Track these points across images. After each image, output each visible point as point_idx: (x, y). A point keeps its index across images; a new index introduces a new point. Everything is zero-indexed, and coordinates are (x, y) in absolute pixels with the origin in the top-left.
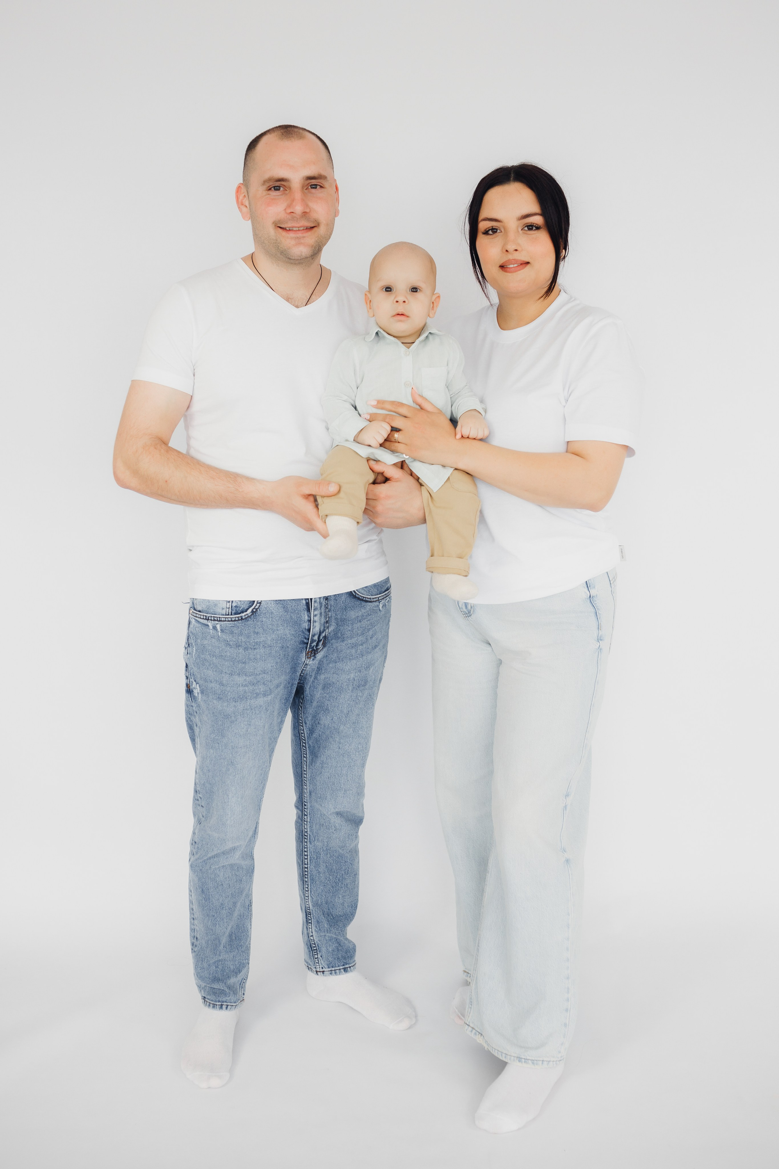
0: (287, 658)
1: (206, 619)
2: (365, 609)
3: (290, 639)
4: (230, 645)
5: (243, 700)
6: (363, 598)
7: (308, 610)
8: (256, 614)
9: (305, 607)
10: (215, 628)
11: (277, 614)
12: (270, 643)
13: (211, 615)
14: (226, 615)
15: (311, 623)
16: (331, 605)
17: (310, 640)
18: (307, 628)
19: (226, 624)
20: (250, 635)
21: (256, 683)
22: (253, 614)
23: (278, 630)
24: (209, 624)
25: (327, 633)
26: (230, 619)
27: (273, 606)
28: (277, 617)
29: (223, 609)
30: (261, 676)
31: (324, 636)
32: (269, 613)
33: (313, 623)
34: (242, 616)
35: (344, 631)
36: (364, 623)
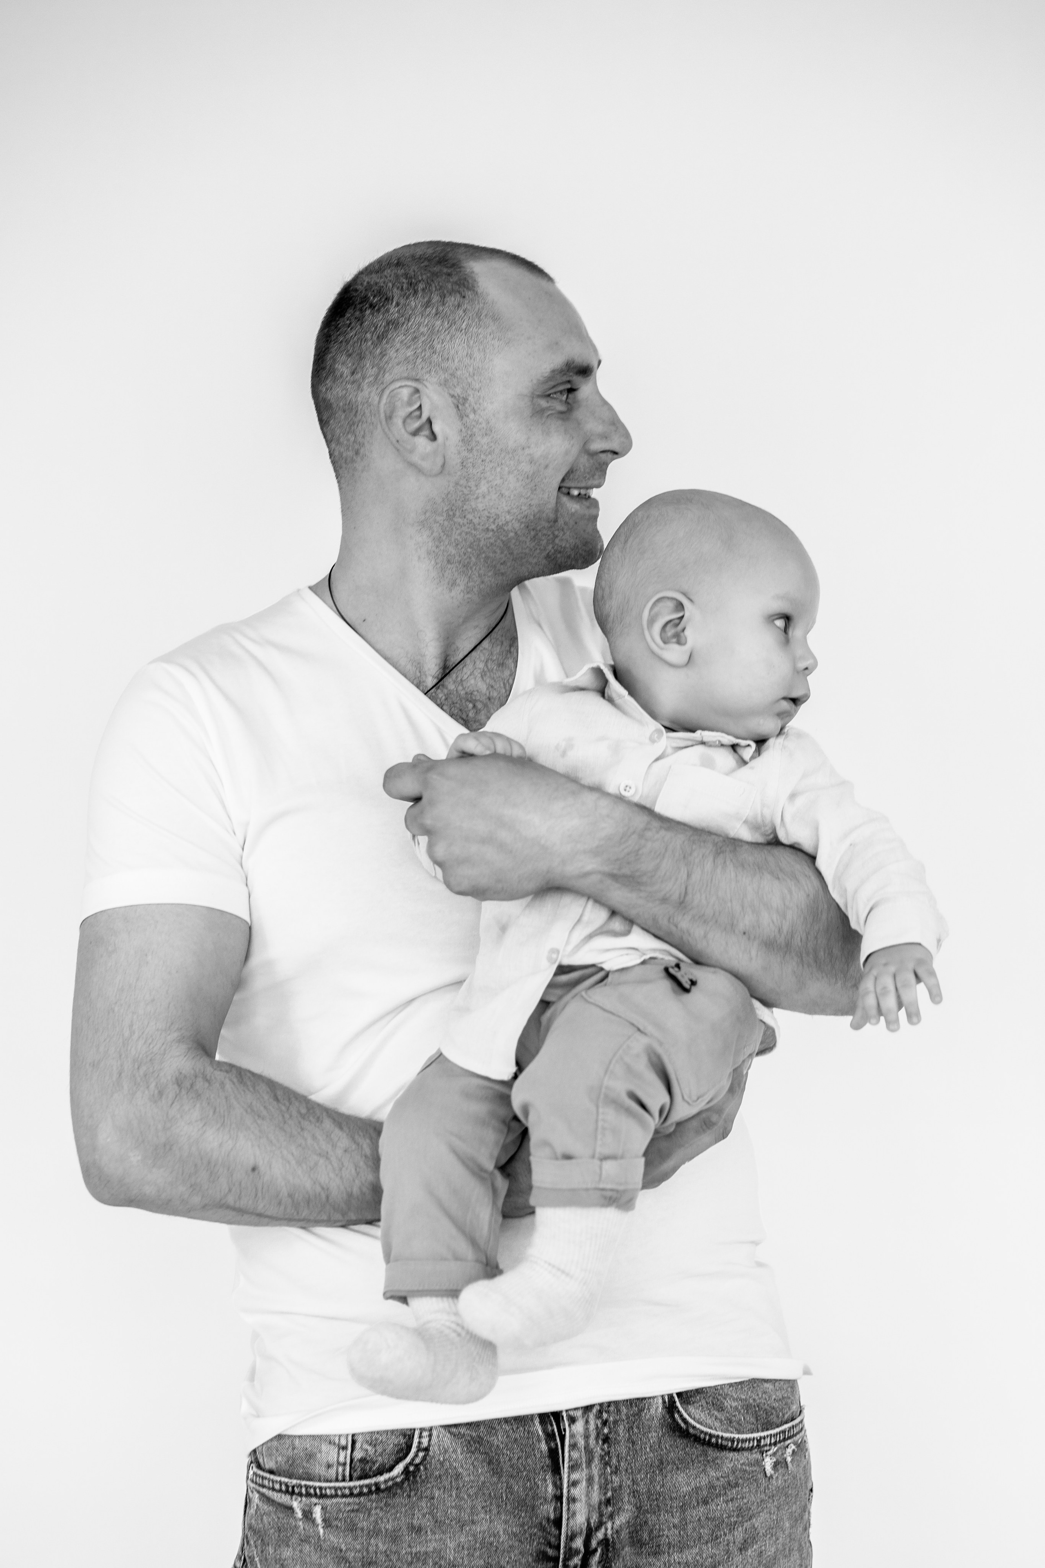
1: (287, 1492)
2: (718, 1467)
3: (506, 1545)
4: (348, 1561)
6: (710, 1440)
7: (556, 1470)
8: (415, 1477)
9: (548, 1461)
10: (308, 1515)
11: (472, 1478)
12: (455, 1558)
13: (298, 1482)
14: (337, 1480)
15: (562, 1503)
17: (562, 1551)
18: (552, 1516)
19: (337, 1503)
20: (400, 1534)
22: (407, 1479)
23: (473, 1522)
24: (295, 1504)
25: (609, 1532)
26: (347, 1492)
27: (460, 1457)
28: (472, 1487)
29: (329, 1466)
31: (602, 1541)
32: (449, 1477)
33: (568, 1504)
34: (377, 1485)
35: (657, 1527)
36: (718, 1507)
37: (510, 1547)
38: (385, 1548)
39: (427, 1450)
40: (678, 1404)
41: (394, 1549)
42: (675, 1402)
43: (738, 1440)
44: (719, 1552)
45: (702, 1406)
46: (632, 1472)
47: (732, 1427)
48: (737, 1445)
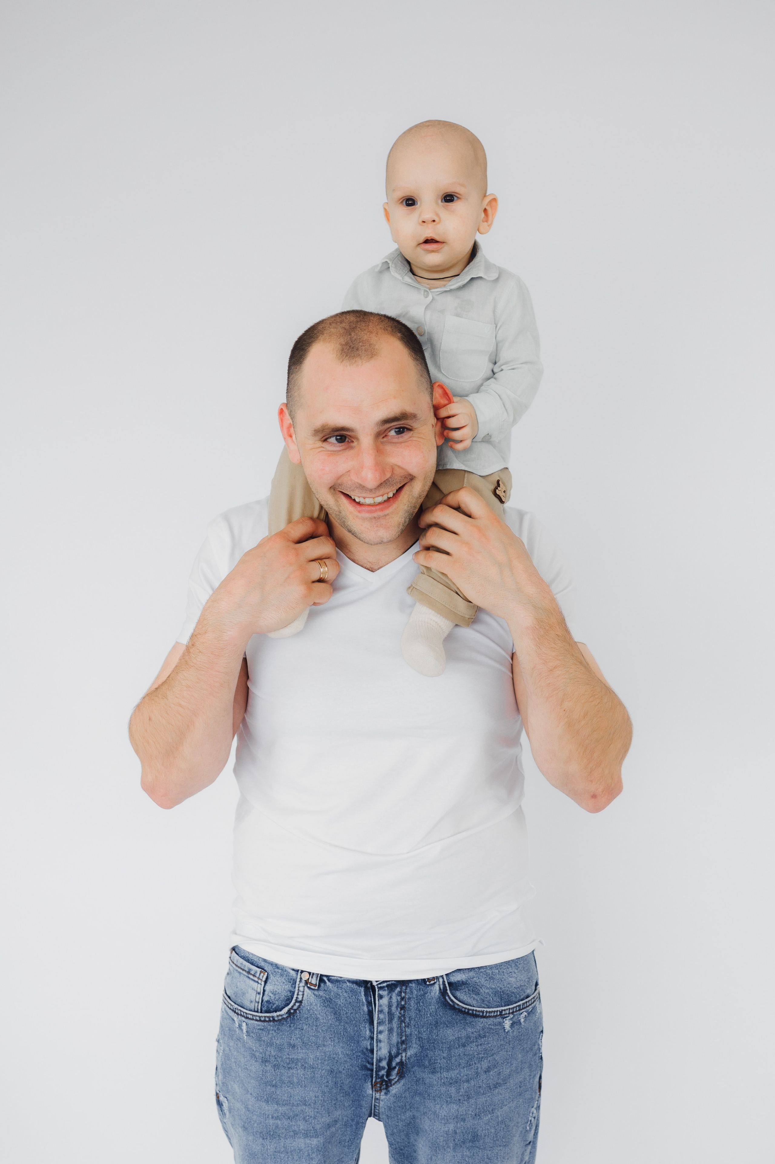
0: (341, 1086)
1: (233, 1010)
2: (473, 1027)
3: (343, 1060)
4: (255, 1057)
5: (275, 1138)
7: (371, 1022)
8: (294, 1016)
9: (367, 1017)
10: (240, 1026)
11: (325, 1021)
12: (313, 1064)
13: (238, 1007)
14: (255, 1011)
15: (373, 1042)
16: (410, 1017)
17: (374, 1066)
18: (369, 1048)
19: (253, 1024)
20: (283, 1047)
21: (294, 1117)
22: (289, 1016)
23: (324, 1045)
24: (235, 1019)
25: (403, 1058)
26: (258, 1018)
27: (319, 1008)
28: (324, 1026)
29: (251, 1002)
30: (300, 1108)
31: (399, 1063)
32: (312, 1019)
33: (377, 1043)
34: (273, 1017)
35: (434, 1058)
36: (472, 1048)
37: (345, 1061)
38: (274, 1054)
39: (301, 1002)
40: (449, 991)
41: (280, 1055)
42: (447, 990)
43: (487, 1012)
44: (471, 1072)
45: (465, 992)
46: (418, 1027)
47: (484, 1004)
48: (486, 1014)
